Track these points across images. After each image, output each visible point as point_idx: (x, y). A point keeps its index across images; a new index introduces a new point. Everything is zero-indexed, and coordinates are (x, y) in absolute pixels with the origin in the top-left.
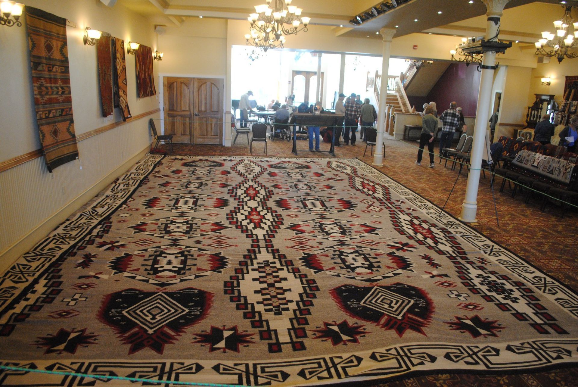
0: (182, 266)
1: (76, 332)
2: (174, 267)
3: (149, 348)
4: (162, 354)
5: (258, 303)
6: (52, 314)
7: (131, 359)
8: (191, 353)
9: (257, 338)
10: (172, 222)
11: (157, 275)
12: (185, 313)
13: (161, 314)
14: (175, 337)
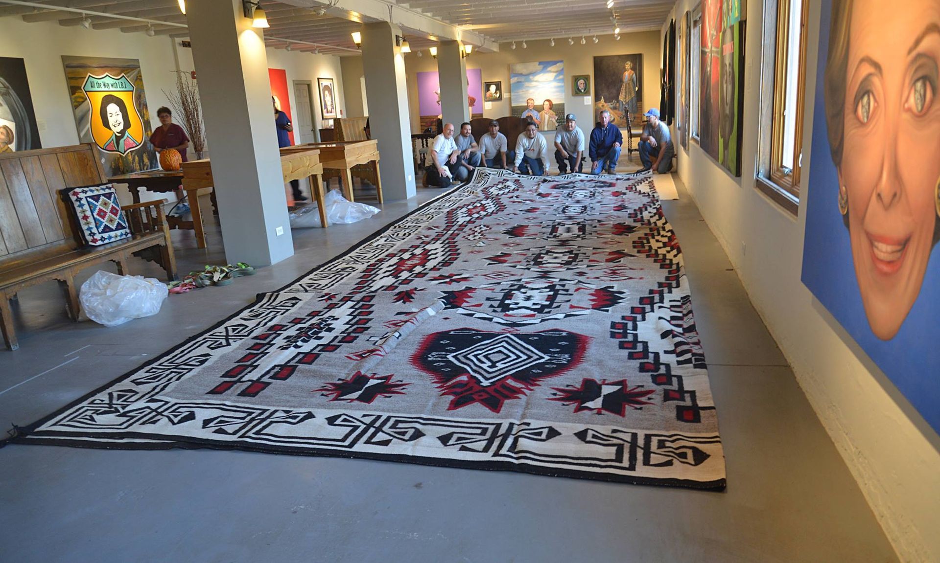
0: (548, 303)
1: (378, 379)
2: (534, 304)
3: (479, 404)
4: (498, 412)
5: (666, 352)
6: (350, 356)
7: (452, 416)
8: (545, 412)
9: (657, 398)
10: (548, 252)
11: (507, 313)
12: (542, 361)
13: (505, 361)
14: (523, 390)
